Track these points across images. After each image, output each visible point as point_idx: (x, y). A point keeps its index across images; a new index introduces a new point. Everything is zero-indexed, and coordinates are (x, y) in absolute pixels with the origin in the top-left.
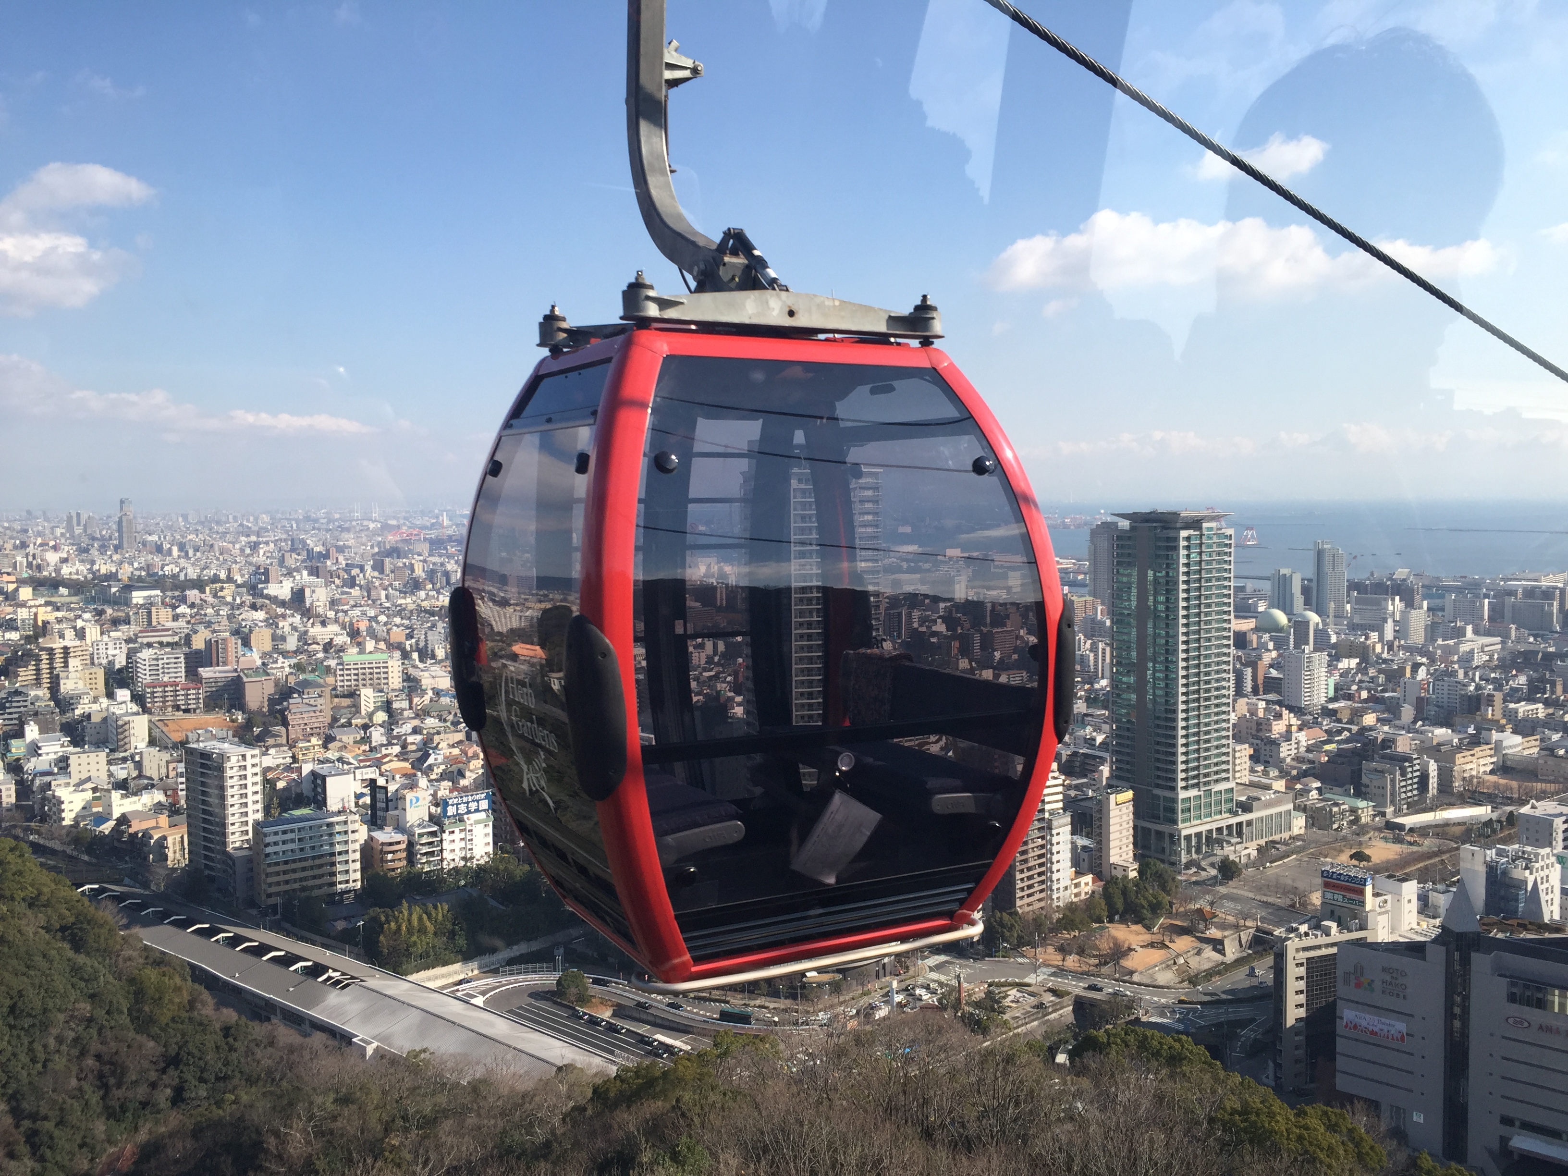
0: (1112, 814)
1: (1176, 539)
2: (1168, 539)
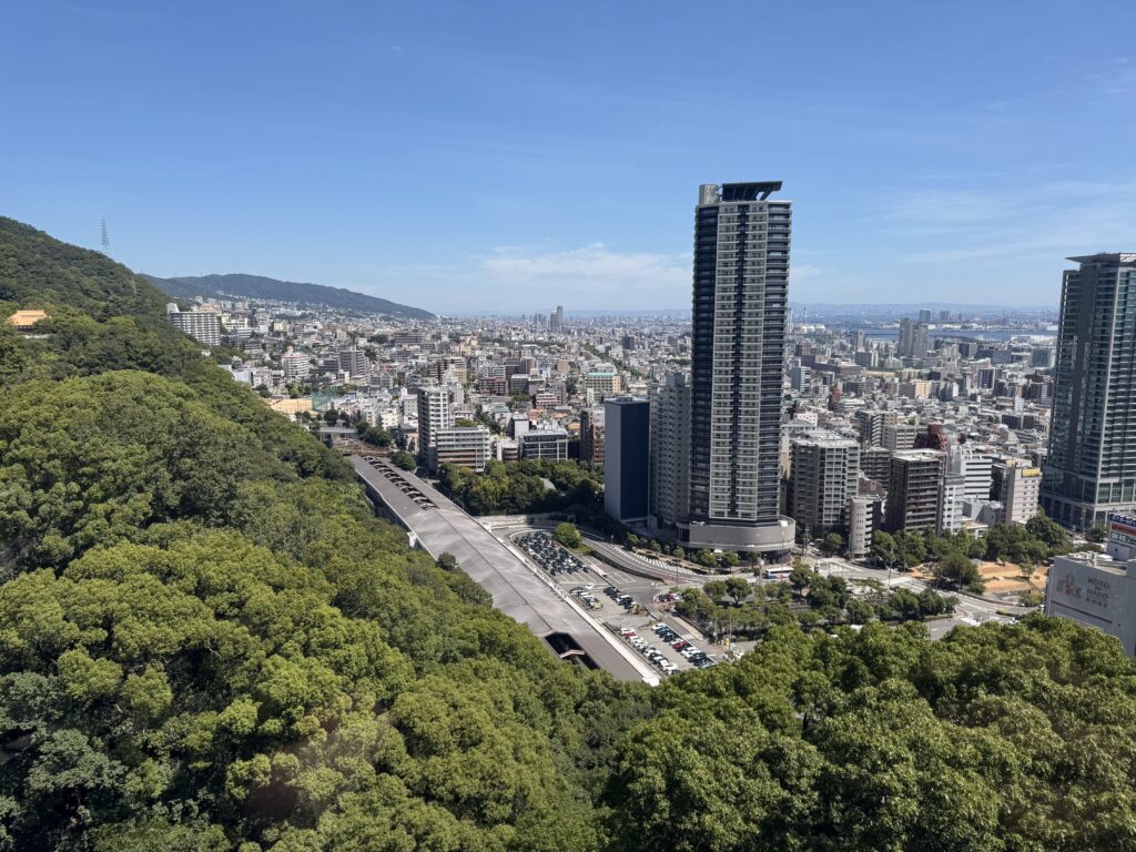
0: (1016, 483)
1: (1114, 274)
2: (1109, 275)
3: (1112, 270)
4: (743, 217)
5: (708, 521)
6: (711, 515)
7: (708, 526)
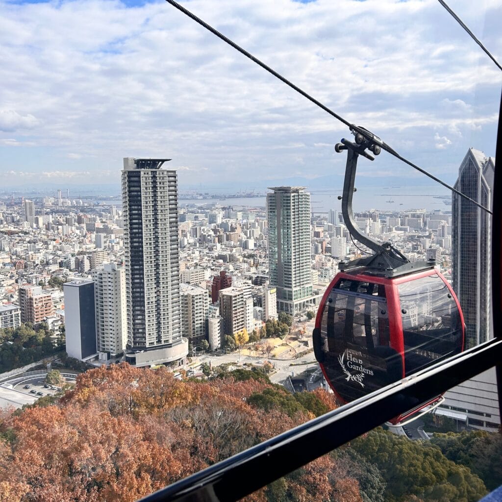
0: (269, 297)
1: (290, 197)
2: (287, 197)
3: (288, 195)
4: (154, 177)
5: (146, 349)
6: (147, 345)
7: (146, 353)
